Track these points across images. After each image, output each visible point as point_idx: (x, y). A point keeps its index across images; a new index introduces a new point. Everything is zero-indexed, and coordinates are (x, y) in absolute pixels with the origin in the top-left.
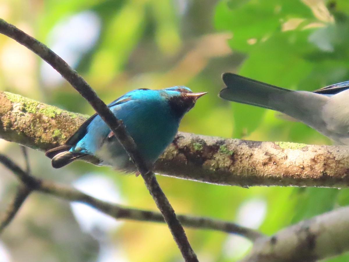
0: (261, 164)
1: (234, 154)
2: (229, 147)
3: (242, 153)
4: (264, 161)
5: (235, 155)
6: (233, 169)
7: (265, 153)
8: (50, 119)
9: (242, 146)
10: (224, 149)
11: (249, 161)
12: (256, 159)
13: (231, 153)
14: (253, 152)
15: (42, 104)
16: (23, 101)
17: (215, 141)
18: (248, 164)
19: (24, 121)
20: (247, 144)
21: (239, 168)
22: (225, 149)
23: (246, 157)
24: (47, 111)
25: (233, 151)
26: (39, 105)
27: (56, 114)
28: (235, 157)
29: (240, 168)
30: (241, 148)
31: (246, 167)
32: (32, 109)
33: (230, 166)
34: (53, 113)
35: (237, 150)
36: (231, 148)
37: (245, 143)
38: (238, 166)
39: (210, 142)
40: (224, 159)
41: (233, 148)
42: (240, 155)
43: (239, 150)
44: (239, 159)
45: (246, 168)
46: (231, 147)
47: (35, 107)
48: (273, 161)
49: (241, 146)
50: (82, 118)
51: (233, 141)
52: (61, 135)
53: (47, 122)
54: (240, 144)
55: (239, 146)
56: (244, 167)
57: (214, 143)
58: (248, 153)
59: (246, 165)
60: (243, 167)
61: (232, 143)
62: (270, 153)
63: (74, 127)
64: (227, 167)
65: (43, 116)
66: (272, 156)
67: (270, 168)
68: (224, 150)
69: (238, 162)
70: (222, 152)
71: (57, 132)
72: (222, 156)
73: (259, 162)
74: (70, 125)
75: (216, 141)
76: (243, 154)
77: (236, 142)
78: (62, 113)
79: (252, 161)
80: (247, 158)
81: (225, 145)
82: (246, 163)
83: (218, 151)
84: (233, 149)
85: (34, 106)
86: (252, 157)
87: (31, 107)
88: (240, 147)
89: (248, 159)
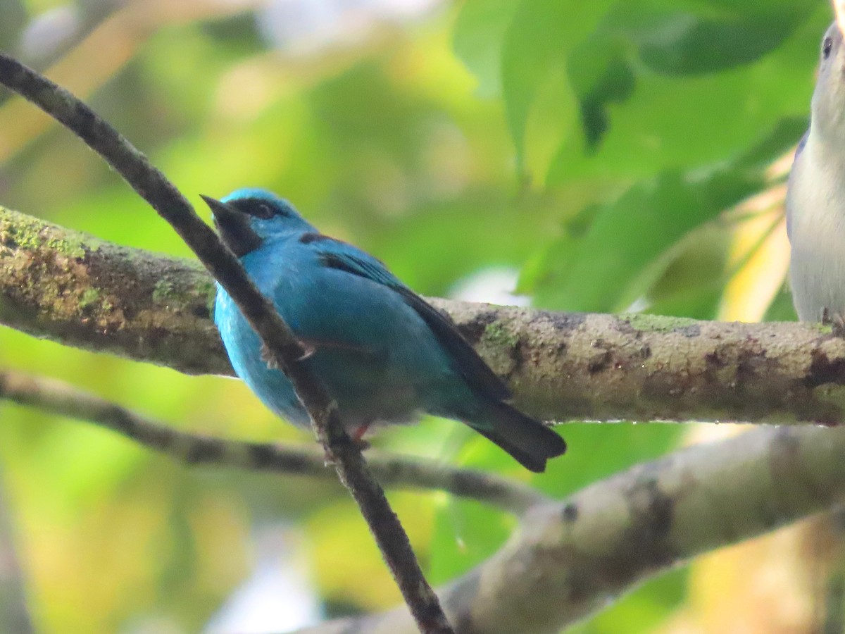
0: (586, 368)
1: (519, 345)
2: (508, 327)
3: (540, 342)
4: (592, 361)
5: (523, 348)
6: (517, 382)
7: (595, 341)
8: (74, 263)
9: (538, 325)
10: (496, 332)
11: (556, 361)
12: (575, 356)
13: (514, 343)
14: (565, 340)
15: (54, 227)
16: (7, 220)
17: (472, 313)
18: (554, 368)
19: (11, 268)
20: (552, 321)
21: (533, 377)
22: (499, 332)
23: (550, 351)
24: (66, 244)
25: (518, 338)
26: (46, 230)
27: (88, 251)
28: (524, 353)
29: (535, 378)
30: (538, 331)
31: (550, 375)
32: (29, 239)
33: (509, 375)
34: (80, 249)
35: (527, 334)
36: (513, 331)
37: (546, 319)
38: (531, 374)
39: (461, 315)
40: (496, 358)
41: (518, 329)
42: (533, 347)
43: (533, 335)
44: (532, 355)
45: (549, 378)
46: (512, 329)
47: (36, 233)
48: (615, 360)
49: (536, 326)
50: (150, 260)
51: (516, 313)
52: (99, 303)
53: (66, 269)
54: (533, 321)
55: (531, 325)
56: (545, 375)
57: (472, 318)
58: (555, 342)
59: (551, 370)
60: (543, 376)
61: (514, 318)
62: (606, 342)
63: (133, 282)
64: (503, 376)
65: (58, 256)
66: (613, 349)
67: (607, 379)
68: (497, 335)
69: (531, 363)
70: (491, 340)
71: (90, 295)
72: (490, 349)
73: (580, 364)
74: (122, 277)
75: (476, 314)
76: (543, 345)
77: (524, 316)
78: (102, 248)
79: (565, 360)
80: (552, 353)
81: (498, 323)
82: (549, 367)
83: (482, 339)
84: (518, 334)
85: (36, 231)
86: (564, 350)
87: (27, 235)
88: (536, 329)
89: (553, 358)
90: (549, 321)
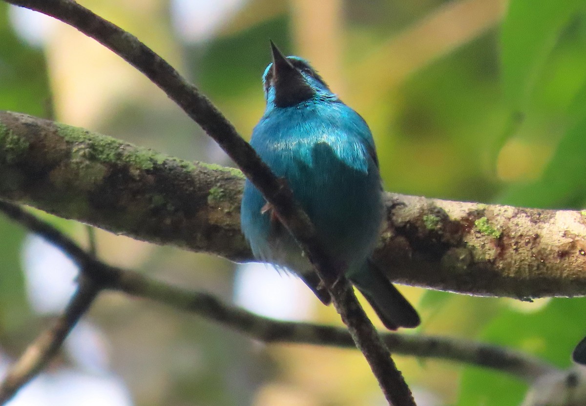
0: (556, 254)
1: (502, 236)
2: (494, 221)
3: (519, 234)
4: (561, 248)
5: (505, 238)
6: (501, 266)
7: (563, 232)
8: (145, 173)
9: (518, 220)
10: (483, 226)
11: (532, 249)
12: (547, 244)
13: (498, 234)
14: (539, 231)
15: (128, 145)
16: (90, 140)
17: (464, 211)
18: (530, 255)
19: (93, 178)
20: (529, 216)
21: (513, 262)
22: (486, 226)
23: (527, 241)
24: (137, 158)
25: (501, 230)
26: (122, 147)
27: (155, 164)
28: (506, 242)
29: (515, 262)
30: (517, 225)
31: (527, 260)
32: (108, 155)
33: (495, 260)
34: (149, 162)
35: (508, 228)
36: (497, 225)
37: (524, 215)
38: (512, 259)
40: (483, 246)
41: (501, 223)
42: (514, 238)
43: (514, 228)
44: (513, 244)
45: (526, 263)
46: (496, 223)
47: (114, 150)
48: (579, 248)
49: (515, 220)
50: (206, 171)
51: (500, 210)
52: (165, 205)
53: (138, 179)
54: (513, 217)
55: (512, 220)
56: (523, 260)
57: (464, 215)
58: (530, 233)
59: (527, 256)
60: (521, 261)
61: (498, 215)
62: (572, 232)
63: (192, 189)
64: (489, 260)
65: (131, 169)
66: (577, 238)
67: (573, 263)
68: (484, 229)
69: (511, 251)
70: (479, 232)
71: (158, 199)
72: (479, 239)
73: (551, 250)
74: (184, 185)
75: (467, 211)
76: (521, 236)
77: (506, 213)
78: (167, 162)
79: (539, 248)
80: (528, 242)
81: (484, 219)
82: (525, 253)
83: (472, 231)
84: (501, 227)
85: (113, 148)
86: (538, 240)
87: (107, 152)
88: (515, 222)
89: (530, 245)
90: (526, 216)
